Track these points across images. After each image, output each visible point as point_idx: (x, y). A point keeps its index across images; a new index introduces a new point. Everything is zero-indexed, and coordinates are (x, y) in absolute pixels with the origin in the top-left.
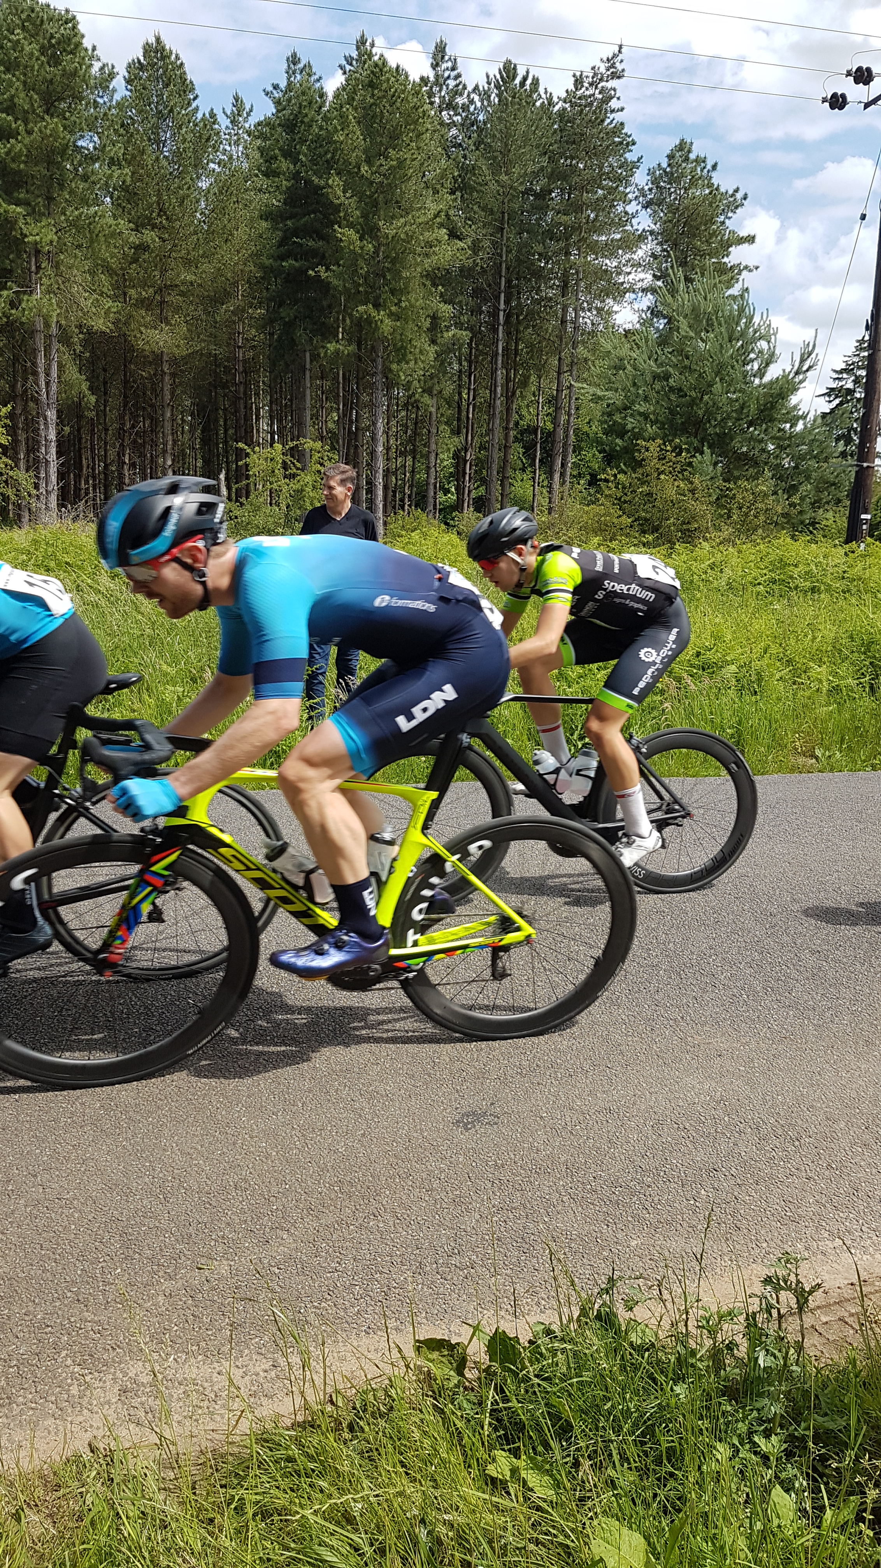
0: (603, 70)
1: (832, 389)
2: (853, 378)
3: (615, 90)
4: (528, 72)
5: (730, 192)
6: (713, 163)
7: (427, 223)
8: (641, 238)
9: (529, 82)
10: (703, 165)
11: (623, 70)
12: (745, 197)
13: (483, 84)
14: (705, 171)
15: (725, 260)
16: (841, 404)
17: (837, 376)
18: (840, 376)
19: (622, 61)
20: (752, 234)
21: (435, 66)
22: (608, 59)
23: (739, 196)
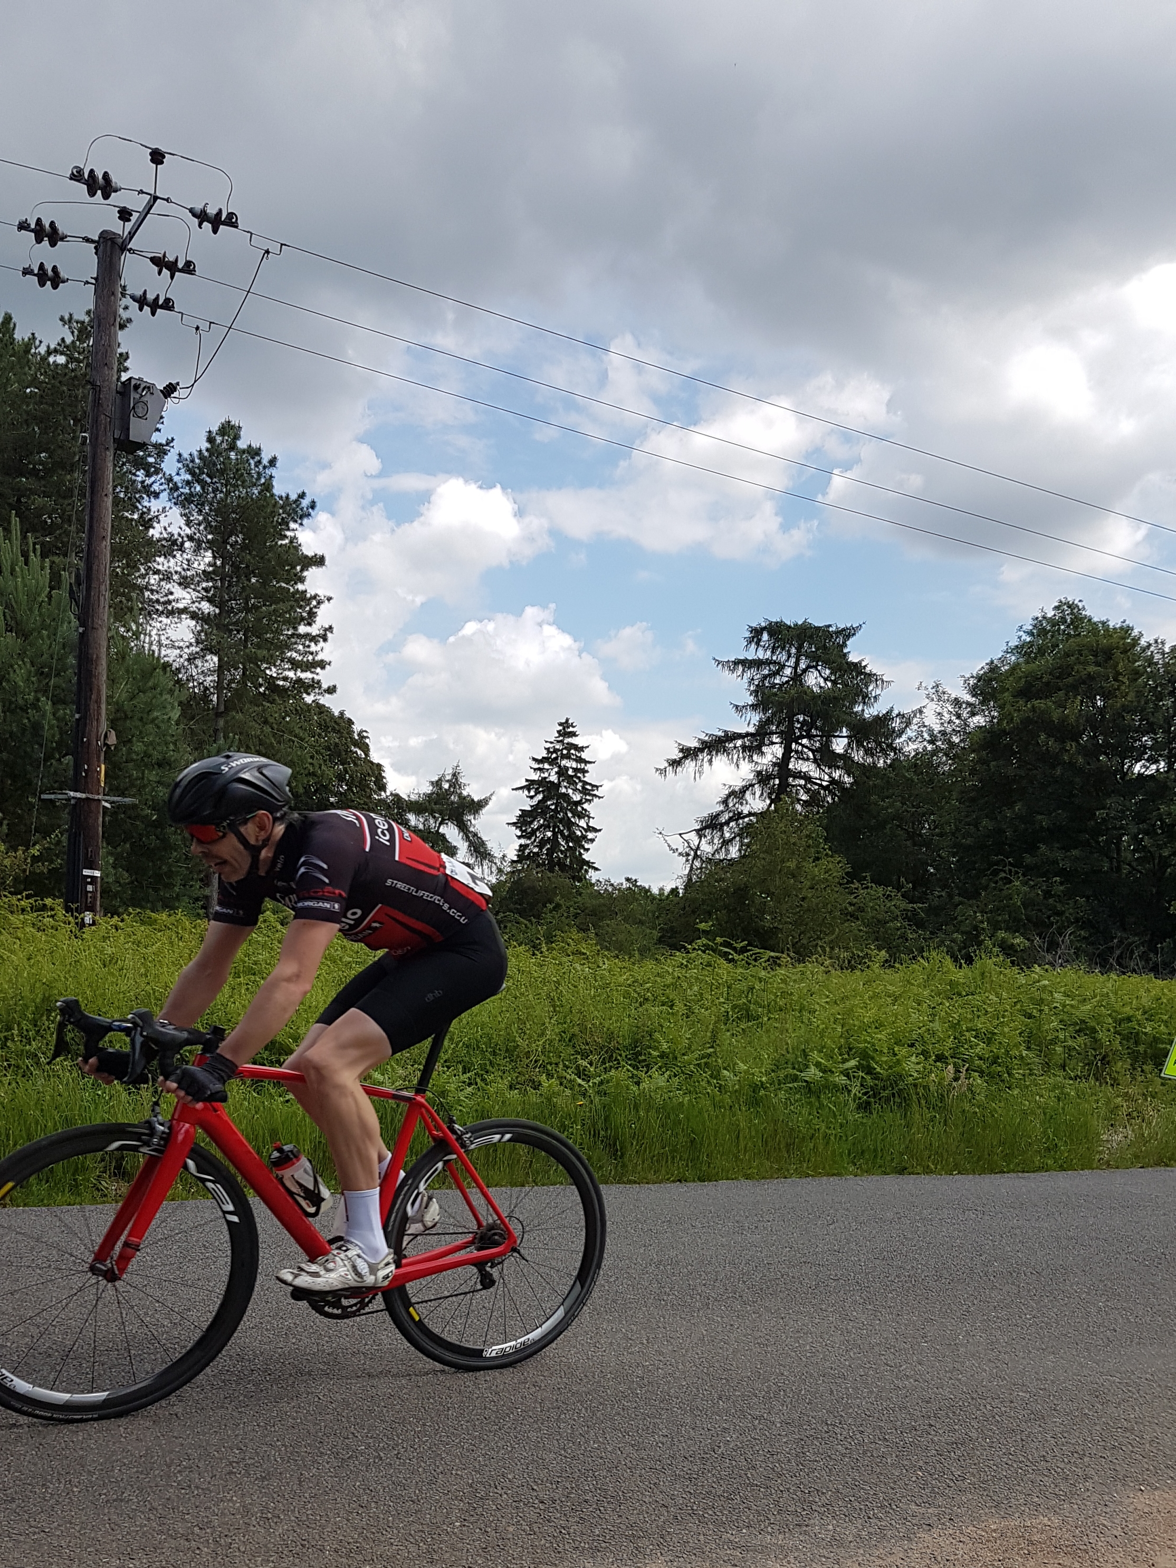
5: (293, 497)
6: (270, 457)
12: (312, 506)
14: (261, 467)
20: (320, 553)
23: (305, 503)
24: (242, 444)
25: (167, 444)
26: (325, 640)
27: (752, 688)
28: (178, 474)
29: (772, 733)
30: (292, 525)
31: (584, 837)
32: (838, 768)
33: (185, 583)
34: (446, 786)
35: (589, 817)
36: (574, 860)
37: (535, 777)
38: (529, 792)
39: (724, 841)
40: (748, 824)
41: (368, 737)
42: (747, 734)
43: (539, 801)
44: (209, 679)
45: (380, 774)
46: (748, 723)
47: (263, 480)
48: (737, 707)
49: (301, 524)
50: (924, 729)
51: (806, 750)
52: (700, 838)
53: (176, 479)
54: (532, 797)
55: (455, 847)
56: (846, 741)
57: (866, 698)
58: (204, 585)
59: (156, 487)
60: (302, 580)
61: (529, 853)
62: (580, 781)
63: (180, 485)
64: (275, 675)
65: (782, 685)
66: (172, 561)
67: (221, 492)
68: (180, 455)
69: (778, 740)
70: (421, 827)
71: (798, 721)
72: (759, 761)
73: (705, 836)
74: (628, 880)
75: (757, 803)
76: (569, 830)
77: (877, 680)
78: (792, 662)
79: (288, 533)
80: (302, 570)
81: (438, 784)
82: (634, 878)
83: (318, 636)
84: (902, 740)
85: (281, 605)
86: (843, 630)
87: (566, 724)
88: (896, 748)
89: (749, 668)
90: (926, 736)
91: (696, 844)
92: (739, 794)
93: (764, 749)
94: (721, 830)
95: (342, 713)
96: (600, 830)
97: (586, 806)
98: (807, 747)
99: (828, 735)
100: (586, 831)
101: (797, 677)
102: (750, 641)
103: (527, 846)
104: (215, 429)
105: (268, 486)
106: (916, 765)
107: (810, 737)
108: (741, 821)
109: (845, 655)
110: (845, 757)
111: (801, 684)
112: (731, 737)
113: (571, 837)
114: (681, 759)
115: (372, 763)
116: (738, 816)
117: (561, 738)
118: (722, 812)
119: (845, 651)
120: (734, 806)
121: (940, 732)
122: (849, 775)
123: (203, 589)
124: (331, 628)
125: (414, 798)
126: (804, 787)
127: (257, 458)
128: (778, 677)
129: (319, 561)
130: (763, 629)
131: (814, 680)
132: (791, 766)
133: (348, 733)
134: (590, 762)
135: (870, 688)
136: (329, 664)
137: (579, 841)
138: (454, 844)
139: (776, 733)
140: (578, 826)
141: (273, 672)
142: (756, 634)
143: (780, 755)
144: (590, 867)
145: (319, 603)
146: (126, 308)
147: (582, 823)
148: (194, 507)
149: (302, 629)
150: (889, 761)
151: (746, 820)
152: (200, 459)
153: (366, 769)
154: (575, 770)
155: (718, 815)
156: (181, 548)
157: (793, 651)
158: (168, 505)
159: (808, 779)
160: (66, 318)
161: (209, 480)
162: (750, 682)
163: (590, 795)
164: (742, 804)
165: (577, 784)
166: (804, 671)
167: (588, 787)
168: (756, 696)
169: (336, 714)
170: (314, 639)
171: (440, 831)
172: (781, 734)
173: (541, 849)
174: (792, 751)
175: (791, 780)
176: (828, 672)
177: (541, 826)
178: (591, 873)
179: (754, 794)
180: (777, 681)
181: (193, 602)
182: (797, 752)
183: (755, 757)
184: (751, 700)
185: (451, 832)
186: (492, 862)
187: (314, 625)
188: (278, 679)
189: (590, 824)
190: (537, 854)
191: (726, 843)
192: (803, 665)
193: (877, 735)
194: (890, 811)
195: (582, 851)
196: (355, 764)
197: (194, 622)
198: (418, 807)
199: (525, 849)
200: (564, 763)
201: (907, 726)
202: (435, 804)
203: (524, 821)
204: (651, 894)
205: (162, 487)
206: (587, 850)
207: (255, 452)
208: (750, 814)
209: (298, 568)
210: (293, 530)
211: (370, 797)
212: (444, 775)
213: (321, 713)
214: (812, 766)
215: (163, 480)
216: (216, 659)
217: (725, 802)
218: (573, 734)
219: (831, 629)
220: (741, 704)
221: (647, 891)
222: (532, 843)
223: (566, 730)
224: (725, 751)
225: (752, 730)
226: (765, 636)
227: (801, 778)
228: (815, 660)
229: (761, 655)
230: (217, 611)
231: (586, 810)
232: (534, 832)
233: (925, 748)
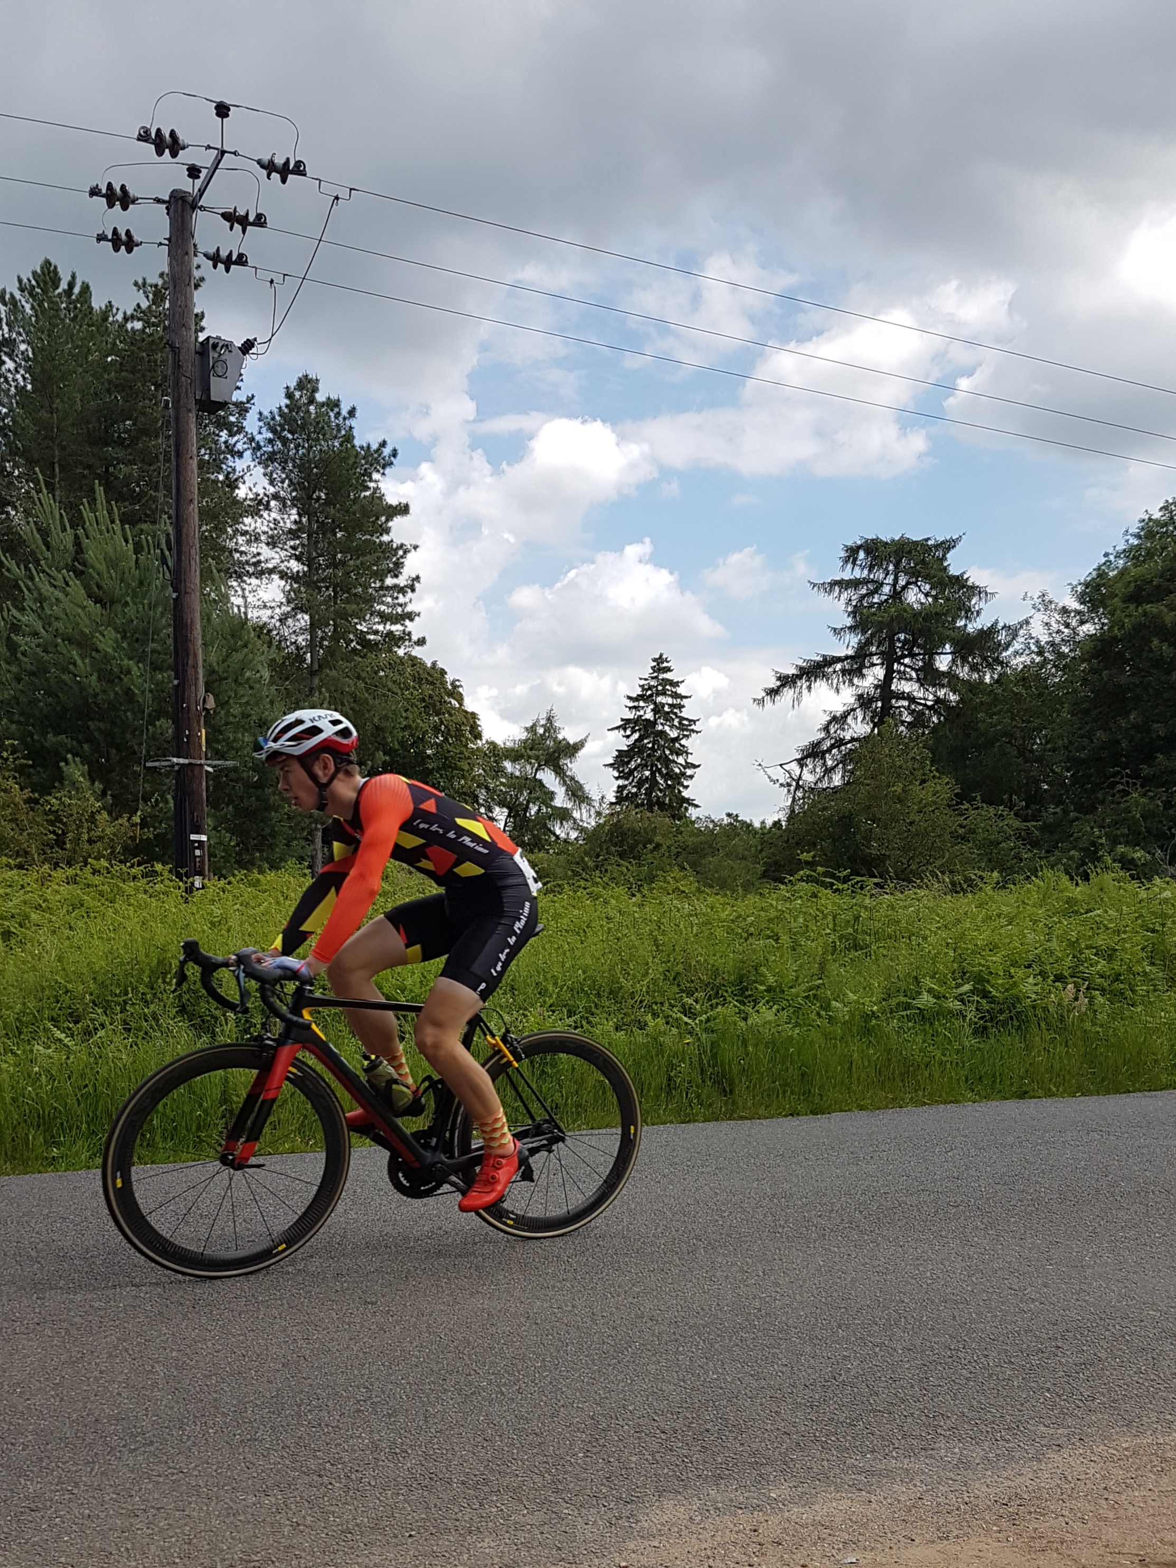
1: (627, 721)
2: (652, 707)
5: (374, 446)
6: (349, 407)
12: (394, 454)
14: (340, 418)
16: (640, 739)
18: (636, 704)
20: (404, 501)
23: (387, 451)
24: (320, 397)
25: (248, 402)
26: (413, 590)
27: (850, 609)
28: (260, 433)
29: (872, 654)
30: (376, 476)
31: (683, 774)
32: (943, 686)
33: (273, 543)
34: (541, 731)
35: (687, 753)
36: (674, 798)
37: (630, 715)
38: (625, 731)
39: (827, 769)
40: (851, 750)
41: (461, 686)
42: (847, 657)
43: (636, 741)
44: (300, 639)
45: (475, 722)
46: (846, 646)
47: (343, 432)
48: (835, 630)
49: (383, 474)
50: (1033, 641)
51: (908, 670)
52: (802, 767)
53: (258, 438)
54: (628, 737)
55: (553, 793)
56: (950, 657)
57: (969, 613)
58: (292, 543)
59: (240, 447)
60: (387, 531)
61: (627, 794)
62: (677, 717)
63: (262, 444)
64: (365, 630)
65: (880, 604)
66: (259, 521)
67: (303, 447)
68: (260, 413)
69: (879, 661)
70: (518, 774)
71: (899, 640)
72: (860, 684)
73: (807, 765)
74: (729, 815)
75: (859, 727)
76: (667, 768)
77: (980, 593)
78: (890, 579)
79: (372, 485)
80: (387, 521)
81: (532, 729)
82: (735, 813)
83: (406, 586)
84: (1008, 653)
85: (368, 557)
86: (943, 543)
87: (660, 660)
88: (1002, 662)
89: (846, 589)
90: (1033, 648)
91: (798, 773)
92: (840, 720)
93: (865, 671)
94: (823, 758)
95: (434, 664)
96: (699, 766)
97: (683, 742)
98: (909, 667)
99: (931, 653)
100: (685, 768)
101: (897, 595)
102: (846, 561)
103: (626, 786)
104: (293, 384)
105: (349, 438)
106: (1024, 679)
107: (912, 655)
108: (843, 748)
109: (945, 569)
110: (950, 674)
111: (901, 602)
112: (829, 661)
113: (669, 776)
114: (779, 687)
115: (466, 712)
116: (840, 742)
117: (655, 674)
118: (823, 739)
119: (945, 564)
120: (835, 732)
121: (1047, 643)
122: (954, 693)
123: (291, 547)
124: (417, 578)
125: (509, 744)
126: (908, 708)
127: (336, 410)
128: (876, 596)
129: (403, 510)
130: (859, 547)
131: (914, 597)
132: (893, 687)
133: (441, 683)
134: (686, 697)
135: (973, 602)
136: (419, 615)
137: (678, 779)
138: (552, 789)
139: (876, 654)
140: (676, 763)
141: (362, 627)
142: (852, 553)
143: (881, 677)
144: (690, 804)
145: (405, 552)
146: (198, 267)
147: (681, 760)
148: (277, 465)
149: (389, 581)
150: (996, 676)
151: (849, 746)
152: (280, 416)
153: (460, 718)
154: (671, 706)
155: (819, 743)
156: (267, 507)
157: (891, 567)
158: (252, 464)
159: (911, 699)
160: (140, 282)
161: (290, 436)
162: (847, 604)
163: (687, 730)
164: (843, 730)
165: (673, 720)
166: (904, 588)
167: (685, 722)
168: (855, 617)
169: (429, 665)
170: (402, 590)
171: (537, 777)
172: (882, 653)
173: (639, 789)
174: (894, 672)
175: (893, 701)
176: (928, 587)
177: (639, 765)
178: (691, 810)
179: (856, 719)
180: (875, 600)
181: (282, 562)
182: (899, 672)
183: (855, 680)
184: (849, 622)
185: (548, 777)
186: (589, 804)
187: (400, 577)
188: (368, 633)
189: (689, 761)
190: (636, 795)
191: (828, 771)
192: (902, 582)
193: (982, 649)
194: (999, 727)
195: (681, 789)
196: (451, 715)
197: (283, 583)
198: (515, 755)
199: (622, 790)
200: (660, 699)
201: (1014, 639)
202: (531, 749)
203: (621, 760)
204: (754, 829)
205: (246, 446)
206: (687, 787)
207: (333, 404)
208: (853, 740)
209: (383, 519)
210: (376, 481)
211: (466, 746)
212: (538, 720)
213: (413, 666)
214: (916, 686)
215: (245, 439)
216: (307, 617)
217: (826, 729)
218: (668, 670)
219: (930, 543)
220: (840, 626)
221: (748, 826)
222: (630, 783)
223: (660, 665)
224: (824, 676)
225: (850, 652)
226: (862, 555)
227: (904, 698)
228: (915, 576)
229: (858, 574)
230: (306, 569)
231: (683, 746)
232: (631, 772)
233: (1033, 662)
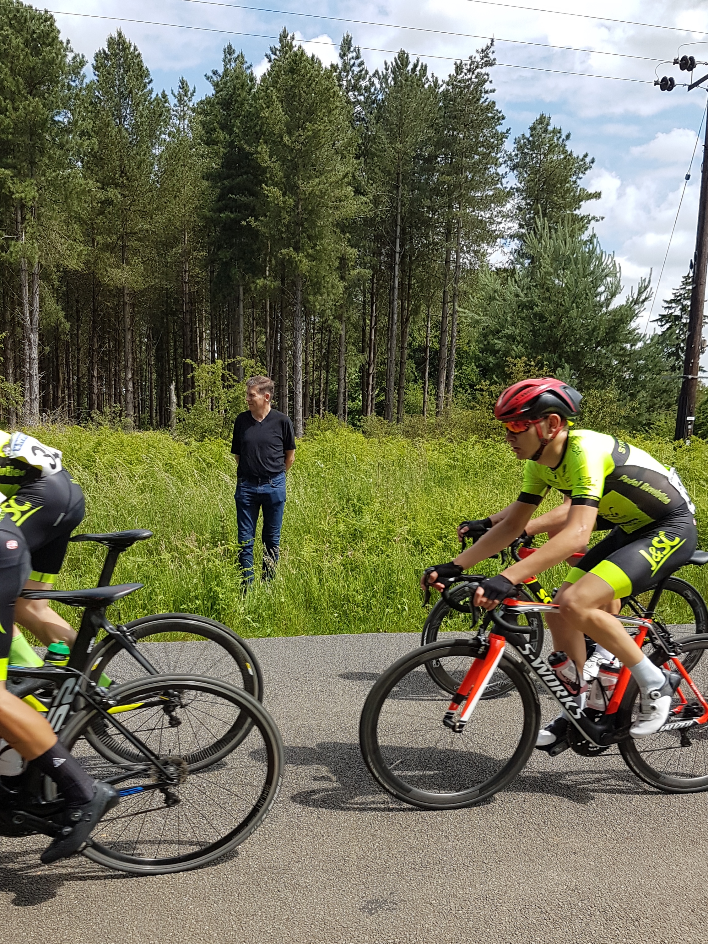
0: (478, 59)
1: (663, 316)
2: (680, 307)
3: (488, 75)
4: (418, 61)
5: (581, 157)
6: (566, 133)
7: (337, 182)
8: (510, 194)
9: (418, 68)
10: (558, 135)
11: (495, 59)
12: (593, 161)
13: (381, 70)
14: (561, 140)
15: (577, 212)
16: (671, 327)
17: (667, 305)
18: (670, 305)
19: (493, 52)
20: (599, 191)
21: (342, 56)
22: (482, 50)
23: (588, 160)
24: (550, 128)
49: (585, 174)
129: (596, 196)
145: (591, 220)
148: (522, 171)
158: (508, 170)
207: (558, 132)
209: (581, 202)
